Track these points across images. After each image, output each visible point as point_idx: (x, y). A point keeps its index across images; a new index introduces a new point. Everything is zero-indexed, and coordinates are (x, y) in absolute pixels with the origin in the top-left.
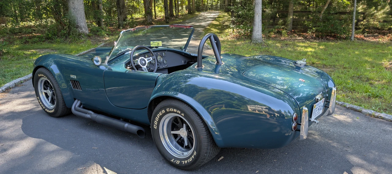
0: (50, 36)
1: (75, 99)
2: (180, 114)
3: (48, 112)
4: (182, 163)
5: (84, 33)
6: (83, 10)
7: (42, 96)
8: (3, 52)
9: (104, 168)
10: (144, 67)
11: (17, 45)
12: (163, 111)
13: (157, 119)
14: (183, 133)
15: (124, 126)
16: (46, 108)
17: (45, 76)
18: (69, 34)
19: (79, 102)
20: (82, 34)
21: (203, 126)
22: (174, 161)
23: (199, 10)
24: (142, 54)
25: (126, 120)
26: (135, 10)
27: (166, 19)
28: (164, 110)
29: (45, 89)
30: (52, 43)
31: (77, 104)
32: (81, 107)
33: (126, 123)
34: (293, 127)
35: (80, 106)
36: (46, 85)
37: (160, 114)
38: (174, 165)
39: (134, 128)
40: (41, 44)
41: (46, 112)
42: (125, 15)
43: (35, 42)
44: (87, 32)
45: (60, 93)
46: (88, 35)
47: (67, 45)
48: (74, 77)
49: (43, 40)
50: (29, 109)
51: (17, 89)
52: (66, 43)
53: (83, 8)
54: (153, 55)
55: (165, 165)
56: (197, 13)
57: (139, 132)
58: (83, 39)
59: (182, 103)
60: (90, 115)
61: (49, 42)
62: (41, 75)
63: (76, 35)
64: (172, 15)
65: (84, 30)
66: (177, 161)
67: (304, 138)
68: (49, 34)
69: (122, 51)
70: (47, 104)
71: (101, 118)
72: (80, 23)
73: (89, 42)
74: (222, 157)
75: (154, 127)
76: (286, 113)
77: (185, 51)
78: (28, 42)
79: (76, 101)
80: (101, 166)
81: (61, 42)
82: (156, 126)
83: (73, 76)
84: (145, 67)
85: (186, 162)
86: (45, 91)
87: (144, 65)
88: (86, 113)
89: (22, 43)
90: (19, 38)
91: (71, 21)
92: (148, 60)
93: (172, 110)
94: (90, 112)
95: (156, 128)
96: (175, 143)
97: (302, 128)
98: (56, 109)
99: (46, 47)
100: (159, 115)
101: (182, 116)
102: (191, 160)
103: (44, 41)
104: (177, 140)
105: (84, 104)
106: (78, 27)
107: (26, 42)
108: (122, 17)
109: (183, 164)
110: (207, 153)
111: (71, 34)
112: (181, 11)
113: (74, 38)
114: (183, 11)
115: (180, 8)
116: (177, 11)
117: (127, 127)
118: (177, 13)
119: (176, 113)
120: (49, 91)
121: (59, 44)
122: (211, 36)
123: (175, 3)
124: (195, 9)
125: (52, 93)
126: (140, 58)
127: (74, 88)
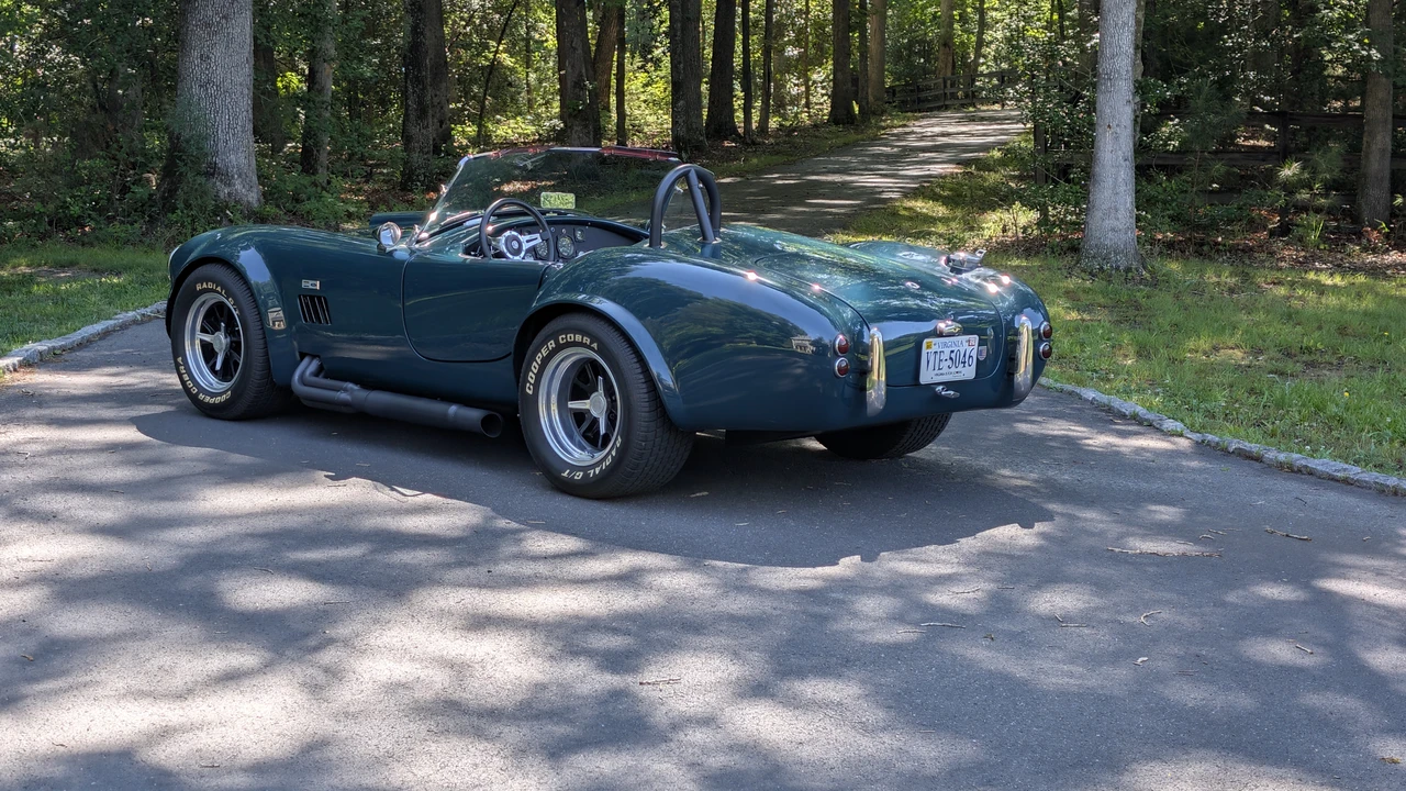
1: (303, 356)
2: (588, 347)
3: (207, 403)
4: (587, 476)
5: (237, 202)
6: (246, 91)
7: (193, 353)
10: (516, 257)
12: (551, 344)
13: (535, 367)
14: (596, 405)
15: (445, 415)
16: (201, 389)
17: (219, 289)
19: (315, 364)
20: (227, 207)
21: (639, 370)
22: (569, 474)
27: (680, 150)
28: (552, 342)
30: (83, 243)
31: (307, 367)
32: (322, 375)
33: (451, 406)
34: (836, 368)
35: (316, 374)
37: (544, 352)
38: (566, 486)
39: (474, 415)
40: (34, 245)
41: (201, 403)
42: (441, 122)
44: (253, 197)
45: (261, 336)
46: (255, 213)
48: (312, 285)
49: (42, 229)
53: (249, 81)
54: (544, 230)
60: (349, 393)
62: (205, 286)
63: (202, 209)
65: (239, 187)
66: (575, 473)
70: (209, 378)
72: (224, 153)
74: (706, 493)
75: (528, 390)
79: (306, 360)
81: (126, 242)
82: (531, 387)
83: (311, 282)
86: (207, 338)
87: (516, 252)
88: (338, 390)
91: (188, 141)
92: (528, 242)
93: (571, 337)
94: (350, 385)
95: (530, 392)
96: (578, 438)
98: (237, 392)
100: (541, 357)
101: (593, 348)
104: (582, 431)
105: (329, 369)
106: (213, 174)
108: (427, 132)
109: (592, 475)
111: (180, 205)
112: (794, 101)
113: (193, 220)
114: (808, 105)
115: (793, 86)
116: (758, 104)
117: (456, 414)
118: (756, 117)
119: (581, 344)
120: (222, 337)
121: (118, 248)
122: (689, 171)
123: (746, 51)
124: (892, 91)
125: (232, 342)
126: (508, 233)
127: (306, 320)
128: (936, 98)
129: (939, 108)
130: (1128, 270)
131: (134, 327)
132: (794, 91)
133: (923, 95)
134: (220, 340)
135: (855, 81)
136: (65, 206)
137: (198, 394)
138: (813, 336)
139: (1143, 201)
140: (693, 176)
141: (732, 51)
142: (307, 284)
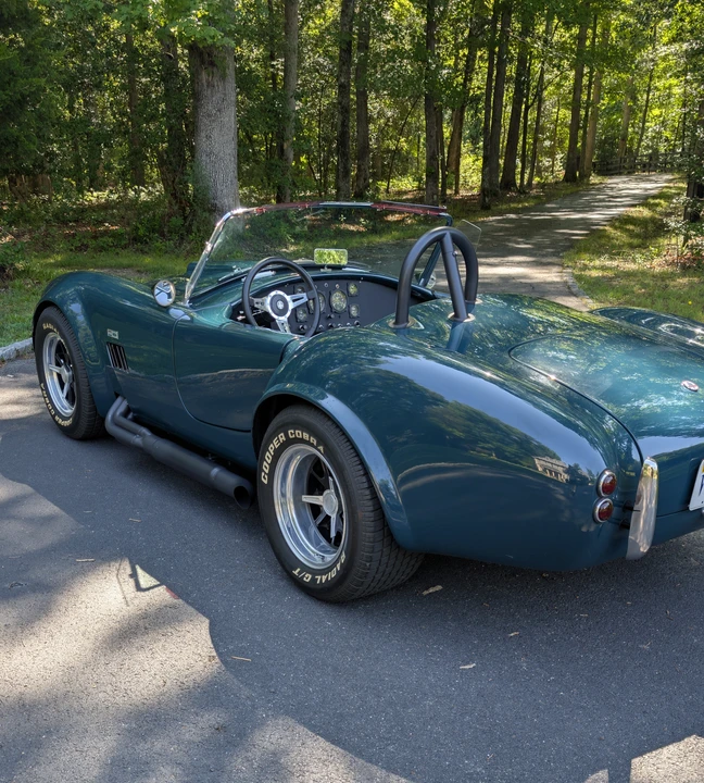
0: (141, 232)
1: (117, 396)
2: (316, 448)
3: (60, 425)
4: (314, 580)
7: (52, 381)
8: (15, 269)
9: (138, 567)
10: (281, 318)
11: (58, 253)
12: (282, 438)
13: (269, 457)
14: (329, 502)
15: (208, 473)
16: (57, 413)
17: (57, 331)
18: (189, 231)
19: (125, 404)
22: (299, 573)
23: (607, 169)
24: (286, 283)
26: (397, 163)
27: (485, 195)
28: (282, 435)
29: (58, 364)
30: (143, 253)
31: (118, 407)
32: (130, 416)
33: (214, 467)
34: (597, 511)
35: (125, 414)
36: (61, 353)
37: (276, 444)
38: (298, 584)
39: (230, 481)
40: (117, 254)
43: (102, 249)
48: (113, 334)
49: (124, 242)
50: (26, 414)
51: (18, 364)
53: (235, 152)
54: (310, 288)
55: (282, 583)
56: (594, 179)
57: (239, 491)
59: (322, 417)
60: (143, 437)
61: (137, 250)
62: (47, 327)
64: (508, 183)
66: (305, 575)
67: (642, 550)
68: (140, 226)
69: (236, 271)
70: (61, 402)
71: (163, 447)
72: (220, 197)
74: (439, 588)
75: (263, 480)
77: (425, 285)
78: (87, 246)
79: (119, 400)
80: (131, 563)
81: (166, 252)
82: (266, 477)
83: (113, 331)
84: (284, 319)
85: (324, 578)
86: (59, 370)
87: (282, 313)
88: (134, 433)
89: (71, 250)
90: (66, 236)
92: (294, 301)
93: (299, 434)
94: (144, 430)
95: (266, 482)
96: (314, 528)
97: (637, 521)
98: (76, 418)
99: (125, 261)
100: (273, 448)
101: (319, 451)
102: (333, 574)
103: (125, 247)
104: (318, 523)
105: (135, 411)
107: (83, 248)
109: (318, 582)
110: (370, 560)
112: (546, 170)
114: (552, 172)
115: (546, 162)
116: (528, 171)
117: (216, 476)
118: (526, 176)
119: (308, 443)
120: (67, 372)
122: (444, 235)
123: (524, 142)
124: (594, 164)
126: (273, 293)
127: (113, 364)
128: (616, 169)
129: (617, 174)
132: (547, 164)
133: (609, 167)
135: (578, 158)
137: (55, 415)
138: (567, 462)
140: (448, 241)
141: (518, 142)
142: (111, 333)
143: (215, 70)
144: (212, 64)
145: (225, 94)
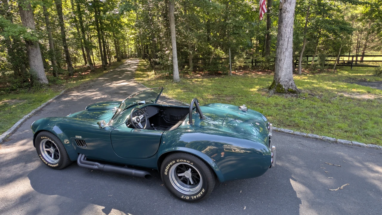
0: (15, 88)
1: (79, 154)
3: (51, 167)
4: (191, 198)
5: (44, 83)
6: (42, 66)
7: (44, 154)
10: (139, 123)
13: (167, 168)
14: (188, 174)
15: (131, 173)
16: (49, 163)
17: (47, 138)
18: (32, 86)
19: (83, 156)
20: (43, 85)
22: (184, 197)
23: (123, 58)
25: (130, 167)
28: (174, 161)
29: (46, 148)
30: (17, 93)
31: (81, 157)
32: (85, 159)
36: (48, 144)
38: (185, 200)
39: (141, 173)
41: (49, 166)
43: (1, 94)
44: (47, 82)
45: (63, 147)
46: (48, 85)
47: (32, 94)
48: (79, 137)
49: (9, 92)
52: (30, 93)
56: (123, 61)
57: (147, 176)
58: (44, 88)
59: (190, 155)
60: (97, 166)
61: (14, 93)
62: (42, 138)
63: (38, 85)
65: (44, 81)
66: (187, 197)
70: (50, 160)
72: (40, 76)
73: (51, 90)
75: (165, 174)
76: (262, 151)
79: (80, 155)
81: (25, 92)
82: (167, 173)
85: (195, 197)
86: (48, 150)
87: (139, 121)
88: (93, 165)
91: (33, 75)
93: (181, 160)
94: (97, 163)
95: (166, 174)
96: (180, 182)
98: (60, 163)
100: (170, 165)
101: (190, 164)
102: (199, 195)
105: (87, 157)
106: (39, 80)
109: (193, 198)
111: (34, 85)
113: (37, 88)
117: (134, 173)
119: (186, 162)
120: (52, 149)
121: (24, 94)
125: (55, 150)
127: (78, 145)
130: (179, 82)
131: (28, 120)
134: (52, 150)
136: (13, 87)
137: (48, 164)
139: (180, 73)
142: (77, 137)
143: (33, 45)
144: (32, 44)
145: (37, 51)
